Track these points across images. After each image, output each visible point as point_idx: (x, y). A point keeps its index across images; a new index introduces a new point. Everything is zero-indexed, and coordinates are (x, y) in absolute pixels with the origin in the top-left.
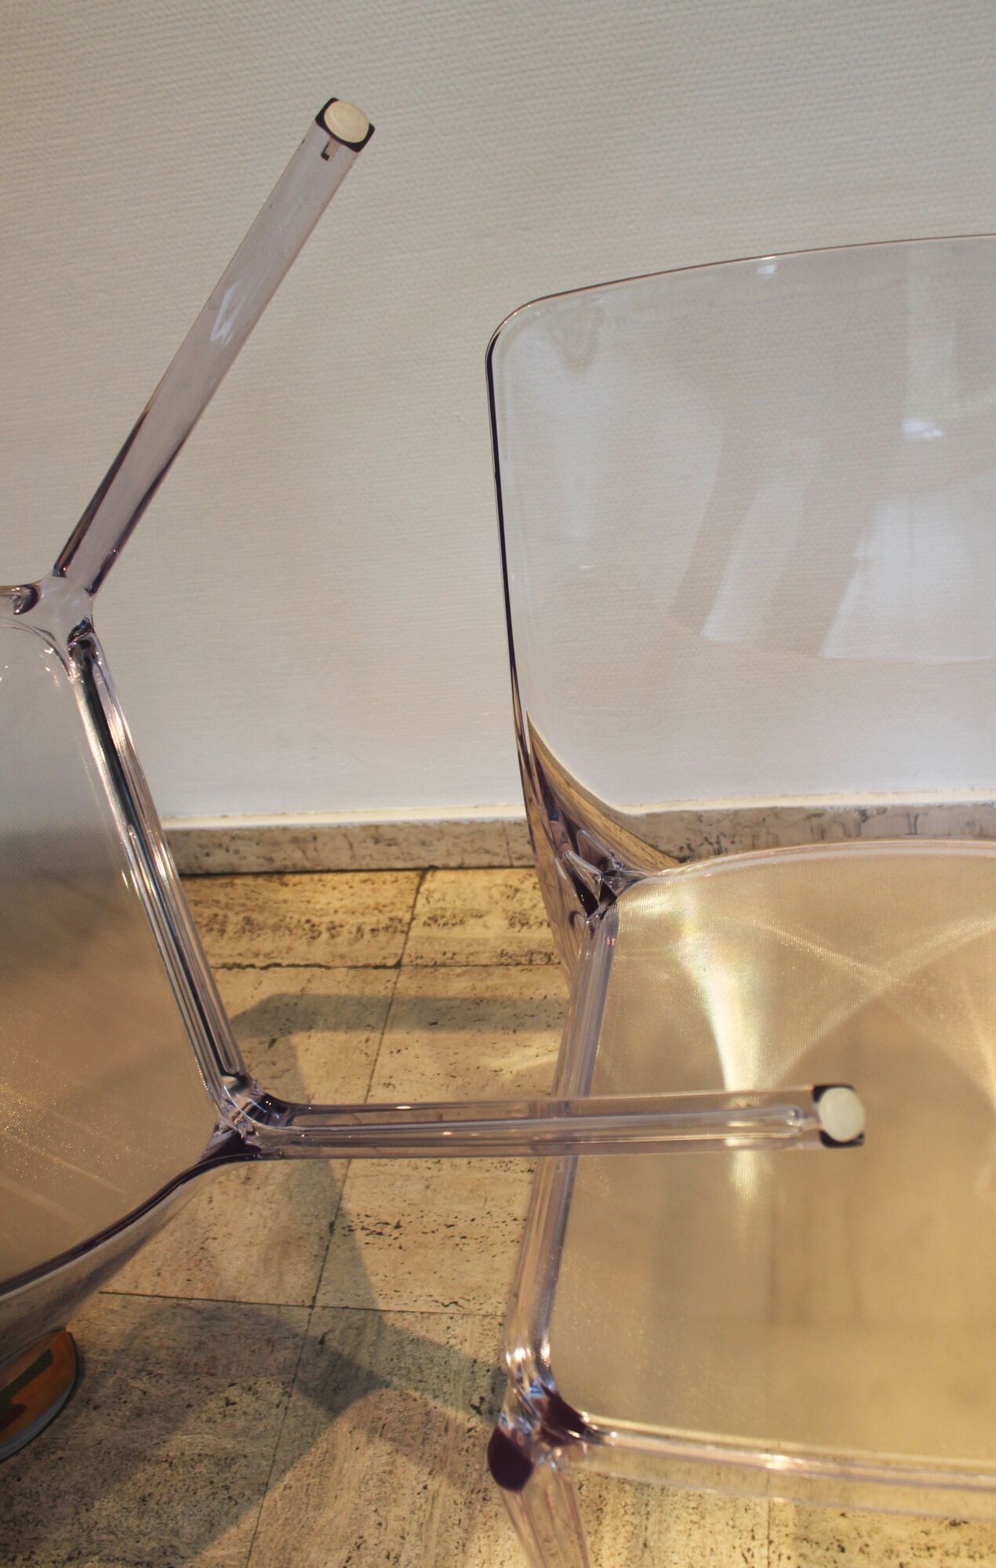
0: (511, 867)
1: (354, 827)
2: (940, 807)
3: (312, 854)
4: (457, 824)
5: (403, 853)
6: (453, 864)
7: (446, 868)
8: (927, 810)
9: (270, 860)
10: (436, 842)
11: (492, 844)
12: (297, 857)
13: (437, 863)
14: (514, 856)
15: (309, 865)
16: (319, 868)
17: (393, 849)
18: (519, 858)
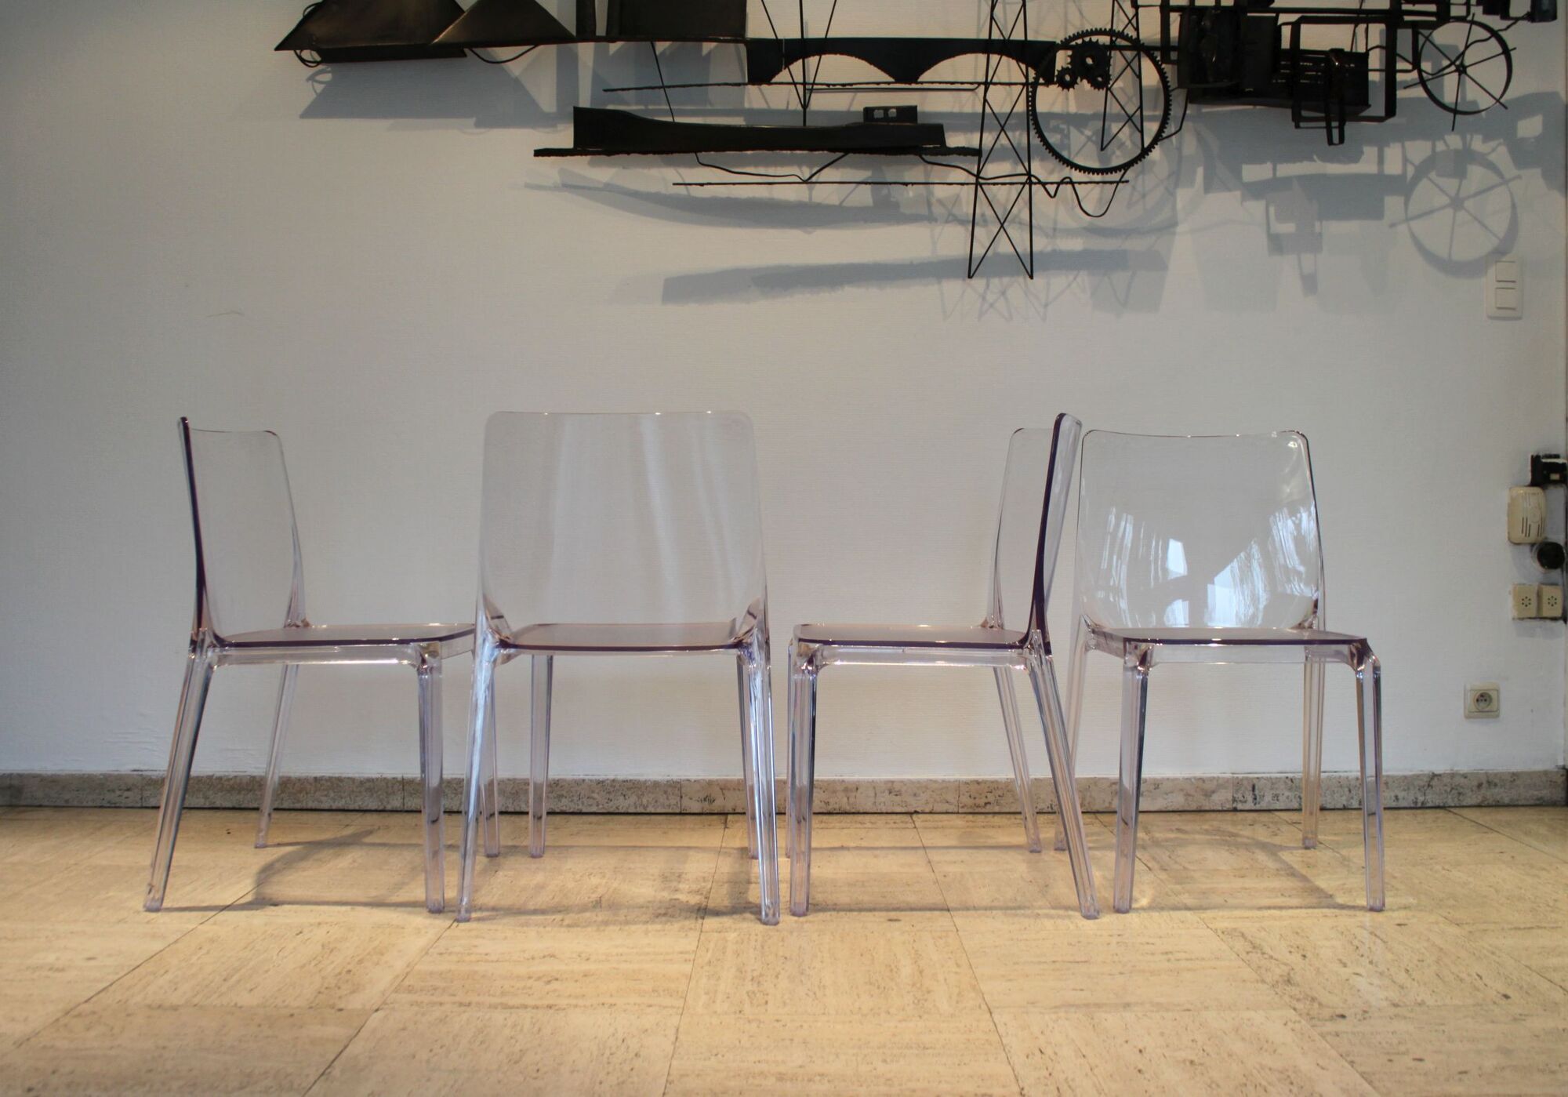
0: (958, 813)
1: (881, 782)
2: (1168, 779)
3: (852, 800)
4: (935, 782)
5: (902, 801)
6: (927, 810)
7: (923, 813)
8: (1163, 780)
9: (827, 803)
10: (922, 794)
11: (951, 797)
12: (842, 802)
13: (919, 810)
14: (960, 805)
15: (848, 808)
16: (853, 811)
17: (898, 799)
18: (963, 807)
